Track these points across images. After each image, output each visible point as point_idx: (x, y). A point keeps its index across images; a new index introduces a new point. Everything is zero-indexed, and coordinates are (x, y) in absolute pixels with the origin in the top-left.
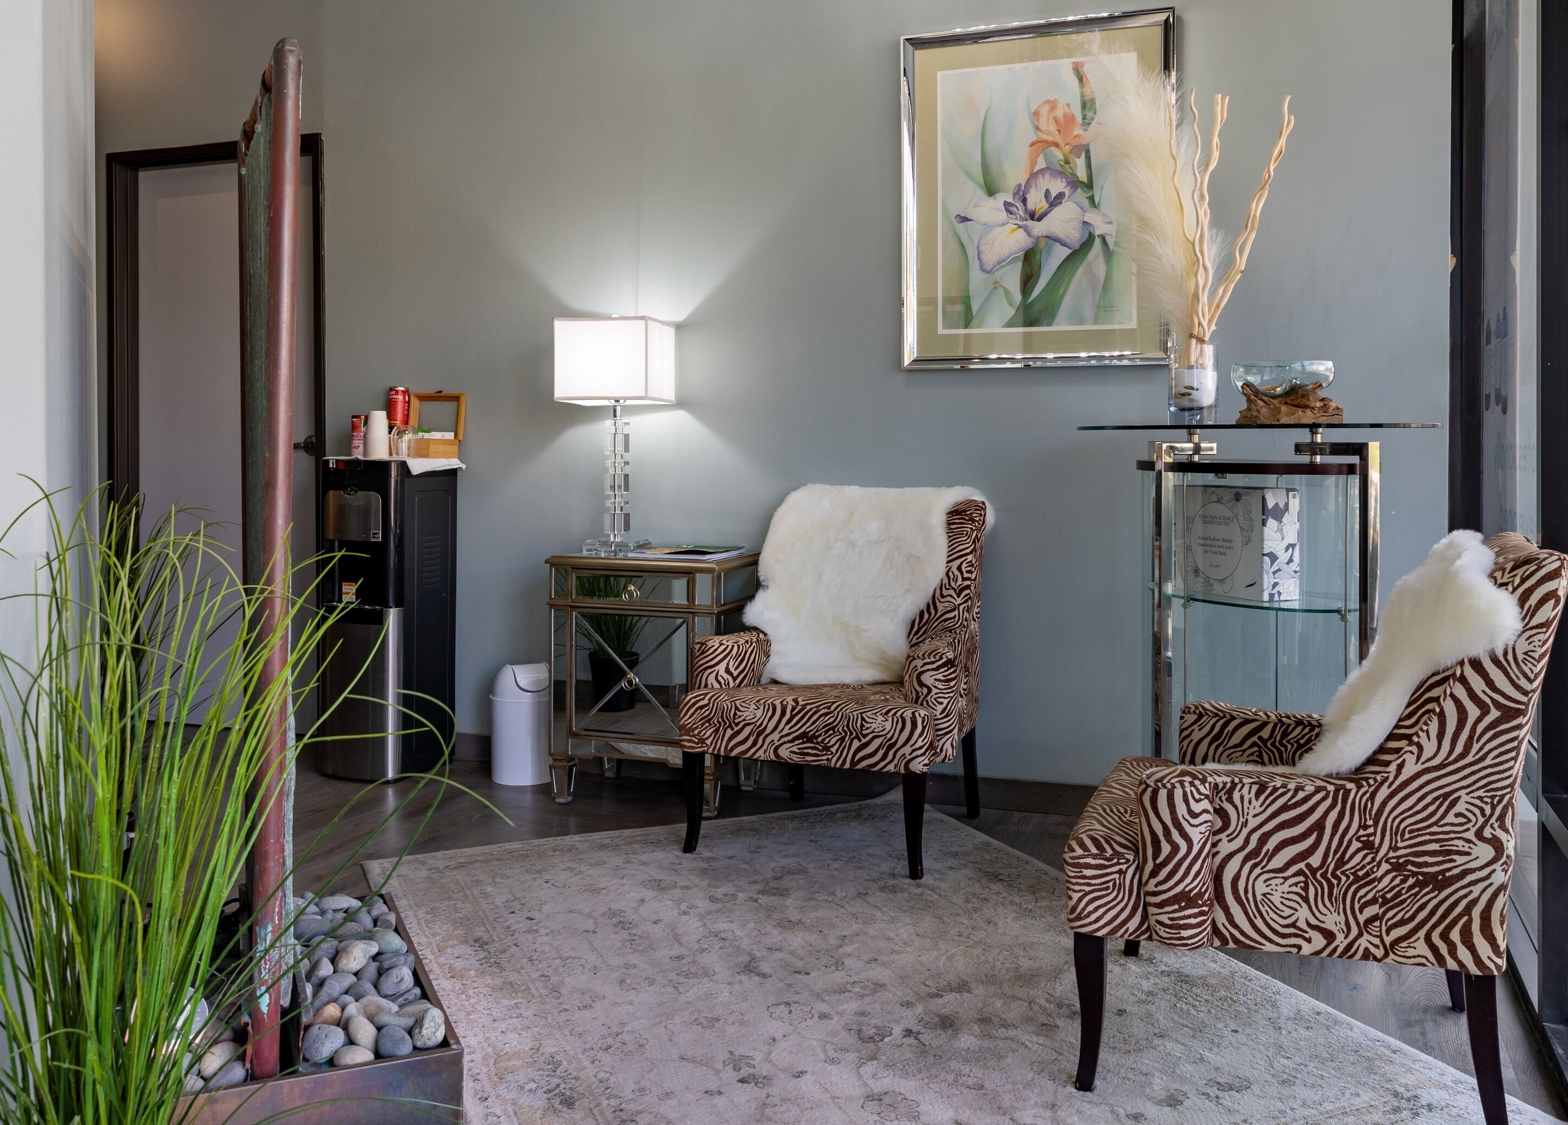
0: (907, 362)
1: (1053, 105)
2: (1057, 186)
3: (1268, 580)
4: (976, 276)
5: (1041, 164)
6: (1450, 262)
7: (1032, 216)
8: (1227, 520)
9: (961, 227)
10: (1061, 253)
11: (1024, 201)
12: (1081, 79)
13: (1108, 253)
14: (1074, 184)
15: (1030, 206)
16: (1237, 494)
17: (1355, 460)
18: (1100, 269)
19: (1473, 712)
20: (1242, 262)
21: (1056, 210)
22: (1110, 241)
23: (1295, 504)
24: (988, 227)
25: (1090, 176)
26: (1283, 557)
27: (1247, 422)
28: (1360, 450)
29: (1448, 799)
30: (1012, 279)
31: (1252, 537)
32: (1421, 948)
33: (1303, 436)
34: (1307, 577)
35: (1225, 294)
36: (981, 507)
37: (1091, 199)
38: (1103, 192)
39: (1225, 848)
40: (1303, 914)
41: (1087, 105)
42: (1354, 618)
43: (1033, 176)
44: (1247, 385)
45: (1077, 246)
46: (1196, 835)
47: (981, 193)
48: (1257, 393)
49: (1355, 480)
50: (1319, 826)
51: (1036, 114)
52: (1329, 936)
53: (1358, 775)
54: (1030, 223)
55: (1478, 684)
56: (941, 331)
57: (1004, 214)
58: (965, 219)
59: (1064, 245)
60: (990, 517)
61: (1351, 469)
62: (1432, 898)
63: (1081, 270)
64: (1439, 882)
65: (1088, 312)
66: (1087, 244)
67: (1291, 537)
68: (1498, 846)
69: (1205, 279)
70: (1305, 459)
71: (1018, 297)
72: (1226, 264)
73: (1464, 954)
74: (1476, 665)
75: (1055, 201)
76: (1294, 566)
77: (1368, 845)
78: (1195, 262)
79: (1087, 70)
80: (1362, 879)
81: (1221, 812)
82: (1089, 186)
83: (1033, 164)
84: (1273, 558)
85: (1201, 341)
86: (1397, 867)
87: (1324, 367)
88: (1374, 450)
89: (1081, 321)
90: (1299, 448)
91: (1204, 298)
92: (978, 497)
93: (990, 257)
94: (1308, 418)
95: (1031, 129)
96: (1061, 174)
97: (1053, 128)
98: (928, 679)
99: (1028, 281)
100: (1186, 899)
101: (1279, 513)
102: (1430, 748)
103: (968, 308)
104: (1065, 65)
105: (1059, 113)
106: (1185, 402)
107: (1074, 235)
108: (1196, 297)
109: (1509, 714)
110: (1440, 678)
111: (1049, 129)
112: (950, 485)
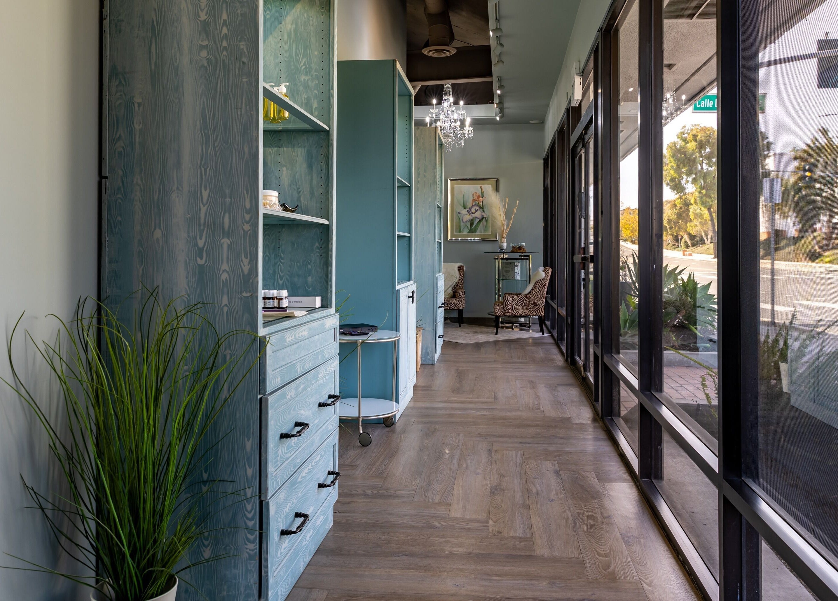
0: (448, 239)
1: (476, 193)
2: (477, 208)
3: (515, 276)
4: (462, 224)
5: (474, 204)
6: (543, 224)
7: (472, 213)
8: (509, 267)
9: (459, 215)
10: (478, 220)
11: (471, 210)
12: (481, 189)
13: (486, 221)
14: (480, 207)
15: (472, 211)
16: (511, 263)
17: (528, 258)
18: (485, 223)
19: (540, 286)
20: (510, 225)
21: (477, 212)
22: (487, 218)
23: (519, 264)
24: (464, 215)
25: (483, 206)
26: (518, 273)
27: (512, 252)
28: (529, 256)
29: (538, 296)
30: (469, 225)
31: (513, 270)
32: (535, 313)
33: (521, 254)
34: (521, 276)
35: (508, 230)
36: (463, 267)
37: (483, 211)
38: (486, 209)
39: (513, 303)
40: (522, 310)
41: (482, 193)
42: (528, 281)
43: (473, 206)
44: (512, 246)
45: (481, 219)
46: (510, 301)
47: (463, 209)
48: (514, 247)
49: (528, 261)
50: (524, 300)
51: (473, 195)
52: (525, 313)
53: (528, 294)
54: (472, 214)
55: (541, 283)
56: (455, 234)
57: (467, 213)
58: (460, 213)
59: (478, 218)
60: (465, 268)
61: (527, 259)
62: (536, 307)
63: (481, 223)
64: (537, 305)
65: (483, 231)
66: (483, 219)
67: (519, 270)
68: (543, 301)
69: (505, 228)
70: (521, 257)
71: (470, 228)
72: (508, 225)
73: (539, 313)
74: (541, 280)
75: (477, 211)
76: (519, 274)
77: (529, 302)
78: (503, 225)
79: (482, 187)
80: (529, 306)
81: (513, 299)
82: (483, 208)
83: (473, 204)
84: (516, 273)
85: (504, 238)
86: (532, 304)
87: (524, 244)
88: (531, 256)
89: (481, 233)
90: (520, 256)
91: (505, 231)
92: (462, 265)
93: (465, 220)
94: (521, 251)
95: (472, 197)
96: (478, 206)
97: (476, 197)
98: (461, 294)
99: (472, 225)
100: (509, 309)
101: (517, 266)
102: (536, 290)
103: (460, 229)
104: (479, 186)
105: (477, 195)
106: (502, 248)
107: (480, 217)
108: (503, 230)
109: (544, 286)
110: (537, 282)
111: (476, 198)
112: (457, 263)
